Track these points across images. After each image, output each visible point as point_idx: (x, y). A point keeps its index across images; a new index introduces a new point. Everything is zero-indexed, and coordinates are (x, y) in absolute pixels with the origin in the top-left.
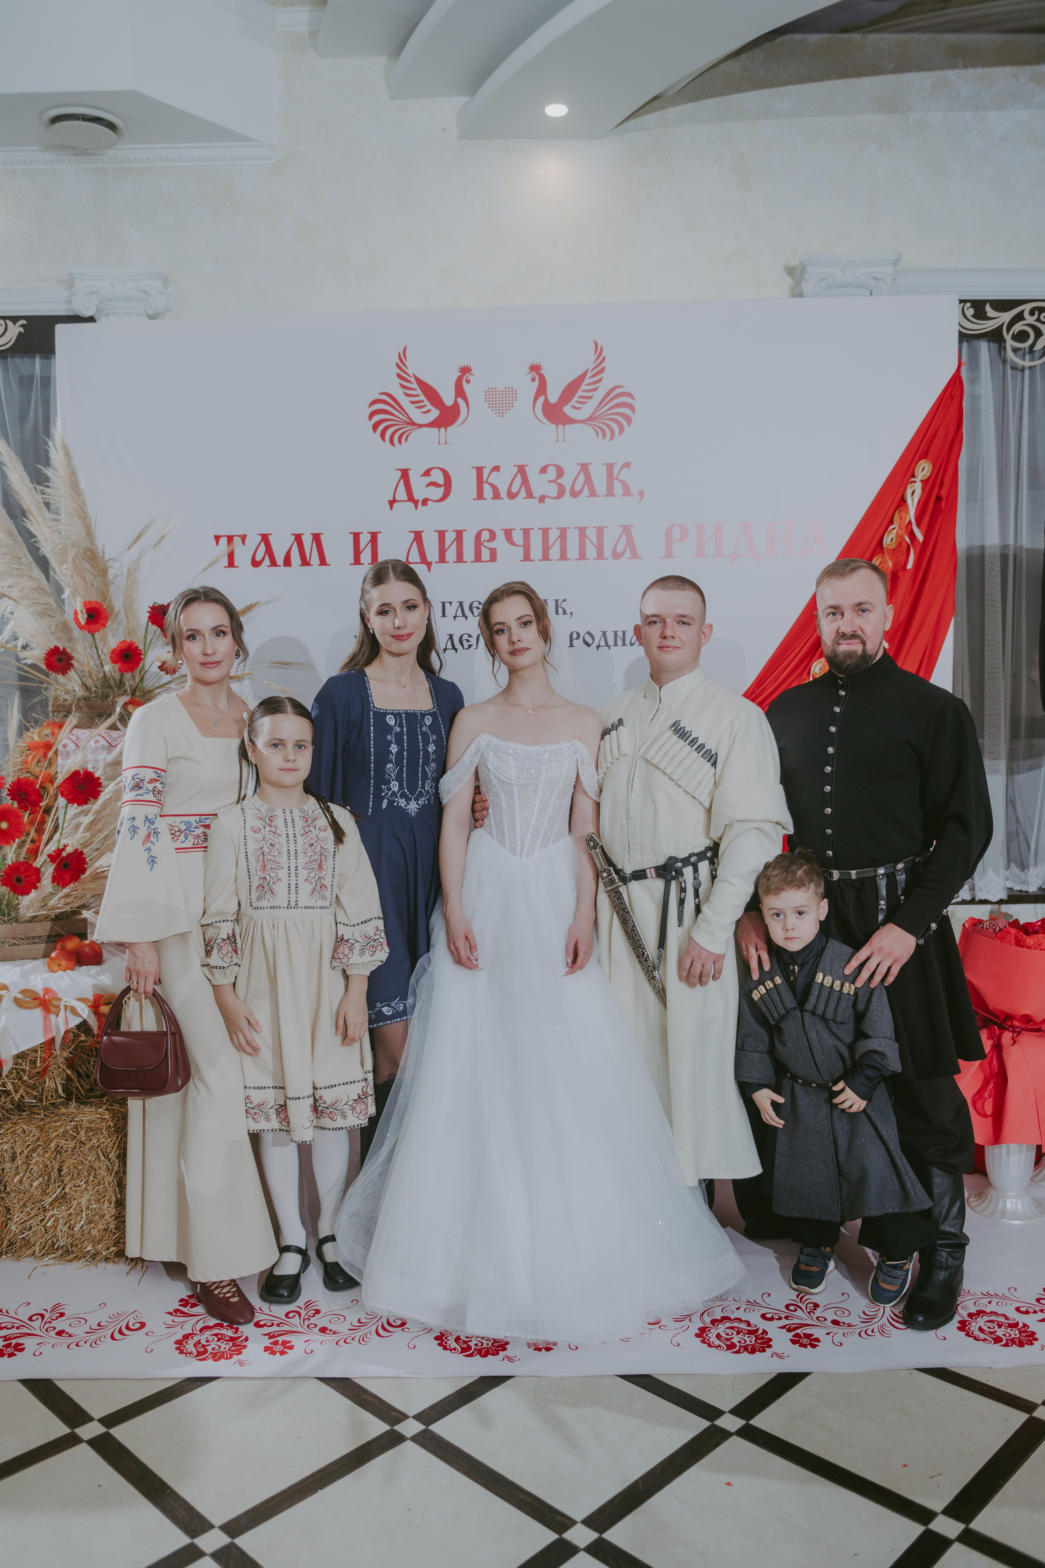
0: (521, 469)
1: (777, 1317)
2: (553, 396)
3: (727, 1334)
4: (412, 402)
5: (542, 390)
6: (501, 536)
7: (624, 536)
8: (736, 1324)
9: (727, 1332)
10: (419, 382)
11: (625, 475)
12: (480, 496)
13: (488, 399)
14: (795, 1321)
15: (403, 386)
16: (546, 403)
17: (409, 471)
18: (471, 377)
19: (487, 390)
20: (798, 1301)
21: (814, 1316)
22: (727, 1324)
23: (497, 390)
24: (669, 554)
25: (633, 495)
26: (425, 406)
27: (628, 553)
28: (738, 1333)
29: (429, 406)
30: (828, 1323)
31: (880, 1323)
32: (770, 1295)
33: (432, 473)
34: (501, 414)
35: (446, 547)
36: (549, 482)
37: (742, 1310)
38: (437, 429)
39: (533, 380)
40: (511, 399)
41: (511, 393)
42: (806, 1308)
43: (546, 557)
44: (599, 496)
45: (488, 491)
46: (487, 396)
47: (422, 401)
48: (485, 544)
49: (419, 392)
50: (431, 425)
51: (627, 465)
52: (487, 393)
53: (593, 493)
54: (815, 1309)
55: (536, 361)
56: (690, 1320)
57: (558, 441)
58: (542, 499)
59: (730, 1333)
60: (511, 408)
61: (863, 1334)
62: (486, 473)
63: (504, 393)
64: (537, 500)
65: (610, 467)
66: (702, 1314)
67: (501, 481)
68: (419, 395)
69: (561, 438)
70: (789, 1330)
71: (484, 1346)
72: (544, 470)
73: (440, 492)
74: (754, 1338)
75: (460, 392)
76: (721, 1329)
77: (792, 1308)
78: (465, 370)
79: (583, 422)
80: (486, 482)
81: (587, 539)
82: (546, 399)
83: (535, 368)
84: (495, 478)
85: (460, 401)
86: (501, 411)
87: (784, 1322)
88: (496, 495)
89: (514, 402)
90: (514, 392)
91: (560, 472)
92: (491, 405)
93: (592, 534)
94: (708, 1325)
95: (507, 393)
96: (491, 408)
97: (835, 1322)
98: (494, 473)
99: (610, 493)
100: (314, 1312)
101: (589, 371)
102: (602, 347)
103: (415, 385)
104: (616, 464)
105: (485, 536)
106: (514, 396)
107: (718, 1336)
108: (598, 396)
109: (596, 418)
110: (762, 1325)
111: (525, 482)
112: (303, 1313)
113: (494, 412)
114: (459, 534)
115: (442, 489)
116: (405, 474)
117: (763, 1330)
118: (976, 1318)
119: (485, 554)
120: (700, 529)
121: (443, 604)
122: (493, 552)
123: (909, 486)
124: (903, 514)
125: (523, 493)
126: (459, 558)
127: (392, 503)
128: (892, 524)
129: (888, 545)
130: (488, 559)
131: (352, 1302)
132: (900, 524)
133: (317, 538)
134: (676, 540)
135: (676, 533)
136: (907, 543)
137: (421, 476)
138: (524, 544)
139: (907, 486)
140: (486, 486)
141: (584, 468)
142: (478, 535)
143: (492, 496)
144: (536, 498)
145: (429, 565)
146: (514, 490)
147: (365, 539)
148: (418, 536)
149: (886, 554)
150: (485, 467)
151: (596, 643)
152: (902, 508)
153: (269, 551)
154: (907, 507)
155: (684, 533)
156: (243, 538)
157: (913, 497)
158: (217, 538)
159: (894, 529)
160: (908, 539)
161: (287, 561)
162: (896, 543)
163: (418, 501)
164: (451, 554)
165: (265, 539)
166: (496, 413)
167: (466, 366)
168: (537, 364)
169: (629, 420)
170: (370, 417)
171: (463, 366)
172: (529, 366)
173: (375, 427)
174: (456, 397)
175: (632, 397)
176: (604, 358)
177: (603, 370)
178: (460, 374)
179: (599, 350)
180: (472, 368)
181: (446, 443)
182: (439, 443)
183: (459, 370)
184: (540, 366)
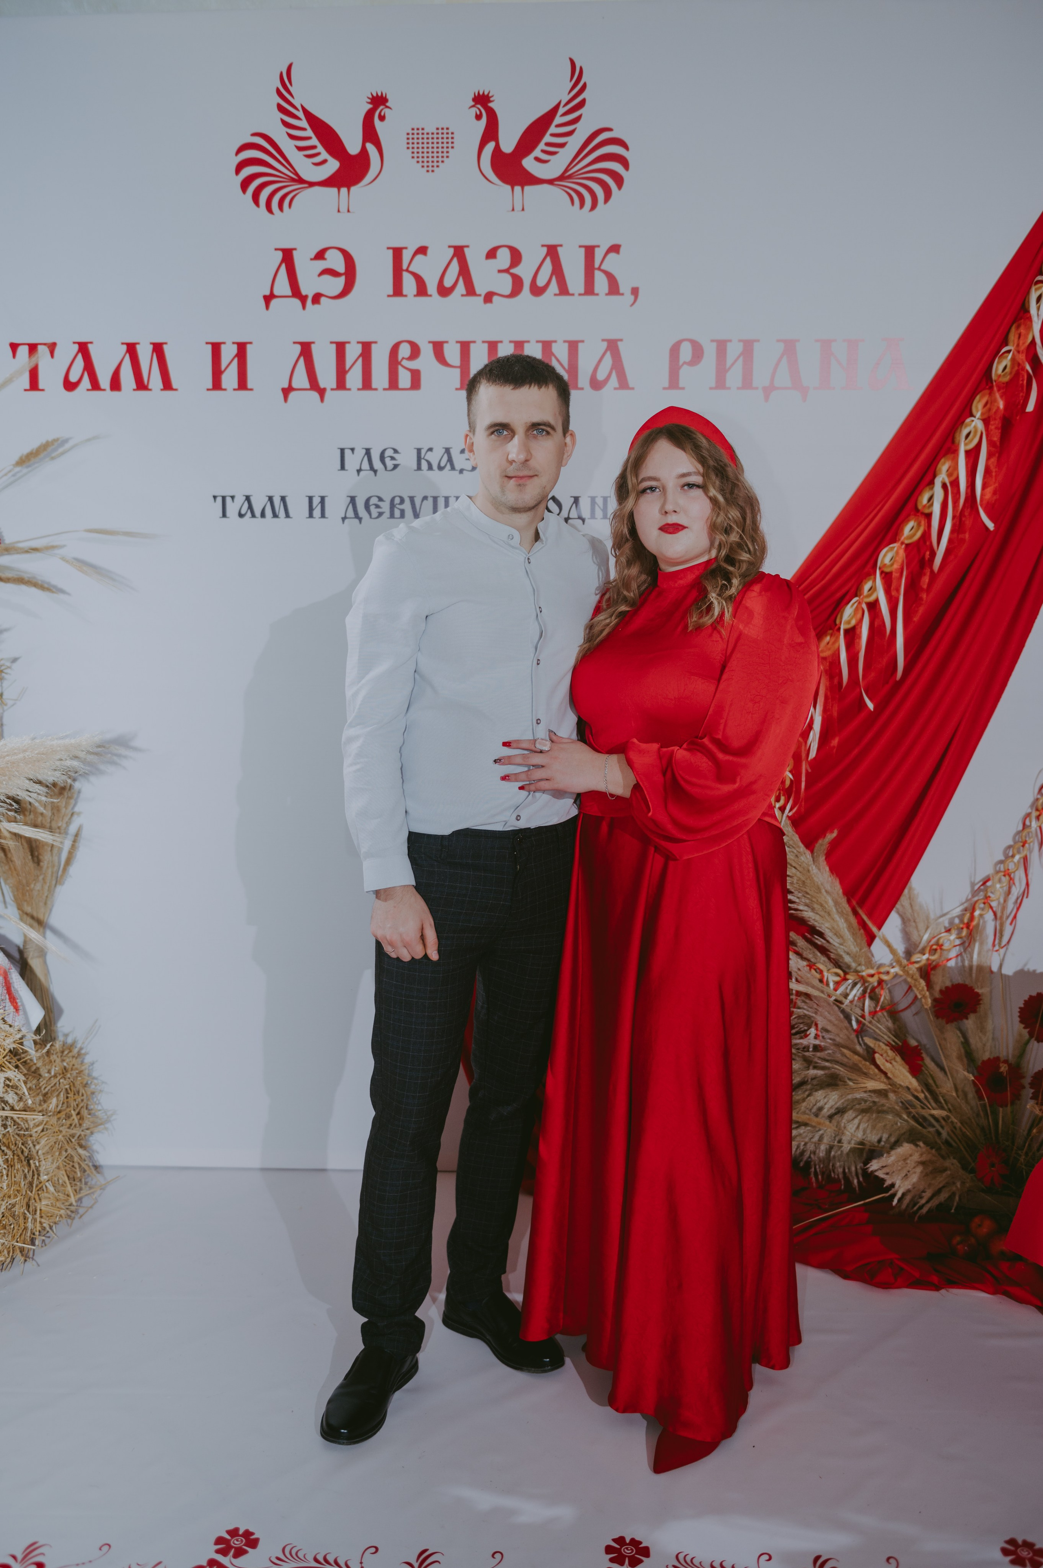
0: (459, 252)
2: (508, 142)
4: (300, 149)
5: (491, 133)
6: (427, 351)
7: (608, 355)
10: (311, 118)
11: (612, 263)
12: (398, 291)
13: (411, 146)
15: (285, 124)
16: (497, 151)
17: (294, 252)
18: (387, 111)
19: (411, 132)
23: (425, 132)
24: (674, 383)
25: (622, 294)
26: (318, 154)
27: (614, 382)
29: (325, 155)
33: (328, 255)
34: (430, 169)
35: (347, 367)
36: (500, 271)
38: (335, 190)
39: (478, 117)
40: (445, 145)
41: (445, 136)
44: (573, 295)
45: (409, 284)
46: (411, 141)
47: (314, 147)
48: (405, 363)
49: (309, 133)
50: (327, 183)
51: (615, 249)
52: (410, 136)
53: (564, 290)
55: (484, 89)
57: (513, 210)
58: (489, 297)
60: (445, 159)
62: (406, 256)
63: (435, 136)
64: (481, 299)
65: (590, 251)
67: (429, 268)
68: (309, 138)
69: (518, 207)
72: (492, 254)
73: (339, 283)
75: (370, 134)
78: (379, 101)
79: (550, 182)
80: (407, 270)
82: (497, 148)
83: (482, 100)
84: (420, 265)
85: (371, 148)
86: (430, 164)
88: (422, 290)
89: (450, 150)
90: (450, 136)
91: (516, 256)
93: (561, 351)
95: (440, 136)
96: (416, 159)
98: (419, 257)
99: (589, 289)
101: (562, 104)
102: (581, 69)
103: (304, 123)
104: (599, 246)
105: (405, 351)
106: (450, 140)
108: (574, 143)
109: (570, 177)
111: (465, 272)
112: (17, 1566)
113: (421, 164)
114: (367, 347)
115: (341, 282)
116: (288, 256)
119: (405, 378)
120: (722, 346)
121: (342, 451)
122: (416, 376)
123: (1033, 288)
124: (1022, 330)
125: (461, 288)
126: (367, 384)
127: (268, 299)
128: (1007, 345)
129: (999, 376)
130: (408, 385)
131: (100, 1549)
132: (1018, 345)
133: (158, 349)
134: (685, 363)
135: (686, 352)
136: (1027, 372)
137: (311, 259)
138: (461, 364)
139: (1030, 288)
140: (406, 276)
141: (552, 251)
142: (395, 350)
143: (415, 292)
144: (480, 295)
145: (322, 392)
146: (448, 283)
147: (228, 353)
148: (306, 350)
149: (995, 389)
150: (406, 248)
151: (564, 513)
152: (1022, 321)
153: (89, 367)
154: (1030, 319)
155: (698, 352)
156: (52, 347)
157: (1038, 305)
158: (14, 347)
159: (1009, 352)
160: (1028, 368)
161: (115, 384)
162: (1011, 373)
163: (306, 296)
164: (354, 377)
165: (83, 348)
166: (423, 167)
167: (380, 94)
168: (486, 93)
169: (619, 181)
170: (238, 171)
171: (375, 95)
172: (473, 96)
173: (245, 185)
174: (365, 140)
175: (626, 147)
176: (584, 87)
177: (582, 104)
178: (370, 106)
179: (576, 73)
180: (388, 97)
181: (348, 211)
182: (339, 211)
183: (369, 101)
184: (490, 95)
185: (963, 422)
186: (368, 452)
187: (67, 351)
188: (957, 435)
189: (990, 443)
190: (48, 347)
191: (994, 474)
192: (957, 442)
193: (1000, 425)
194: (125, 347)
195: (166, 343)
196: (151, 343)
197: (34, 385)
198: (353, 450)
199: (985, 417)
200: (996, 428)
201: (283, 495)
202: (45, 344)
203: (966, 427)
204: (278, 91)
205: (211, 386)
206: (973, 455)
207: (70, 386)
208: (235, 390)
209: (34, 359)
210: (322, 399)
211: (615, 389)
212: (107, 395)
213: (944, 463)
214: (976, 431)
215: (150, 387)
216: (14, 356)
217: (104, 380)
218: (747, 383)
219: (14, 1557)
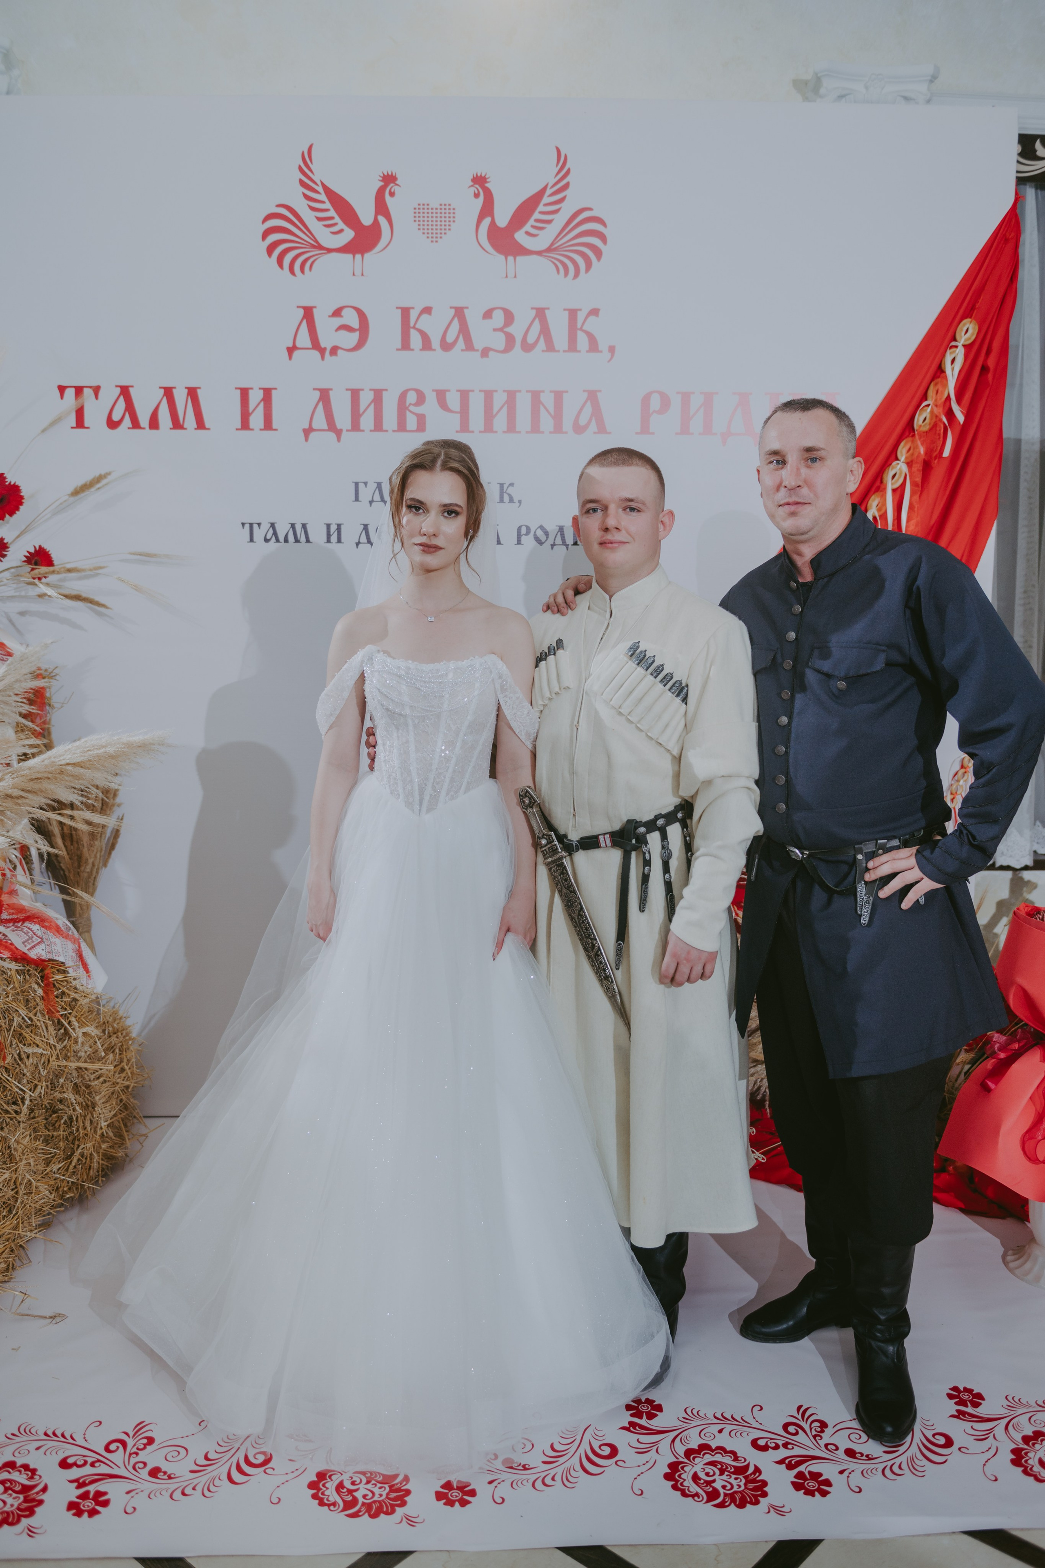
0: (459, 312)
1: (773, 1445)
3: (707, 1474)
4: (319, 219)
5: (487, 209)
6: (431, 399)
7: (589, 404)
8: (718, 1457)
9: (707, 1470)
10: (329, 193)
11: (592, 325)
12: (406, 345)
13: (417, 219)
14: (797, 1451)
15: (307, 197)
16: (493, 226)
17: (314, 310)
18: (396, 189)
19: (417, 207)
20: (800, 1417)
21: (822, 1443)
22: (707, 1456)
23: (430, 207)
24: (645, 429)
25: (601, 352)
26: (336, 224)
27: (593, 427)
28: (722, 1474)
29: (341, 225)
30: (841, 1453)
31: (909, 1454)
32: (762, 1409)
33: (344, 312)
34: (434, 239)
35: (361, 411)
36: (495, 330)
37: (726, 1432)
38: (350, 256)
39: (477, 196)
40: (447, 219)
41: (447, 211)
42: (811, 1429)
43: (488, 427)
44: (558, 351)
45: (415, 339)
46: (417, 215)
47: (332, 218)
48: (412, 408)
49: (328, 205)
50: (343, 250)
51: (595, 312)
52: (417, 211)
53: (550, 347)
54: (822, 1431)
55: (481, 171)
56: (657, 1451)
57: (507, 276)
58: (485, 352)
59: (712, 1473)
61: (887, 1472)
62: (413, 315)
63: (439, 211)
64: (479, 353)
65: (573, 314)
66: (673, 1441)
67: (433, 326)
68: (327, 210)
69: (511, 274)
70: (790, 1467)
71: (376, 1498)
72: (488, 315)
73: (354, 338)
74: (744, 1481)
75: (381, 208)
76: (699, 1465)
77: (792, 1429)
78: (389, 179)
79: (539, 253)
80: (414, 327)
81: (542, 407)
82: (493, 222)
83: (480, 181)
84: (425, 323)
85: (382, 220)
86: (434, 235)
87: (782, 1453)
88: (427, 345)
90: (452, 211)
91: (509, 317)
92: (421, 227)
93: (548, 400)
94: (681, 1459)
95: (443, 211)
96: (422, 231)
97: (850, 1453)
98: (425, 316)
99: (572, 346)
100: (145, 1441)
101: (549, 186)
102: (566, 156)
103: (323, 197)
104: (580, 310)
105: (412, 398)
106: (452, 215)
107: (695, 1478)
108: (560, 220)
109: (556, 249)
110: (754, 1458)
111: (464, 330)
112: (130, 1442)
113: (426, 235)
114: (379, 395)
115: (355, 336)
116: (308, 313)
117: (755, 1466)
118: (1033, 1444)
119: (411, 422)
120: (686, 397)
121: (357, 484)
122: (421, 421)
123: (948, 351)
124: (940, 387)
125: (461, 344)
126: (378, 426)
127: (291, 350)
128: (926, 400)
129: (921, 426)
130: (415, 427)
131: (200, 1424)
132: (936, 400)
133: (192, 393)
134: (654, 411)
135: (655, 403)
136: (944, 424)
137: (329, 316)
138: (461, 410)
139: (946, 351)
140: (413, 332)
141: (540, 313)
142: (403, 396)
143: (421, 347)
144: (477, 350)
145: (338, 433)
146: (450, 339)
147: (255, 397)
148: (325, 396)
149: (917, 437)
150: (413, 308)
151: (551, 541)
152: (939, 380)
153: (130, 408)
154: (946, 378)
155: (666, 402)
156: (96, 390)
157: (953, 366)
158: (62, 389)
159: (928, 405)
160: (945, 420)
161: (154, 423)
162: (930, 424)
163: (325, 349)
164: (367, 420)
165: (125, 391)
166: (428, 237)
167: (390, 174)
168: (483, 175)
169: (598, 253)
170: (264, 237)
171: (386, 174)
172: (472, 177)
173: (270, 250)
174: (377, 214)
175: (604, 224)
176: (568, 171)
177: (567, 186)
178: (382, 184)
179: (562, 160)
180: (397, 176)
181: (362, 275)
182: (354, 275)
183: (381, 179)
184: (487, 177)
185: (891, 464)
186: (379, 486)
187: (110, 394)
188: (884, 476)
189: (914, 484)
190: (93, 390)
191: (916, 509)
192: (884, 481)
193: (921, 468)
194: (162, 391)
195: (199, 388)
196: (186, 388)
197: (80, 423)
198: (366, 484)
199: (909, 460)
200: (918, 470)
201: (304, 522)
202: (90, 387)
203: (892, 469)
204: (300, 168)
205: (239, 426)
206: (899, 493)
207: (112, 424)
208: (261, 430)
209: (80, 401)
210: (339, 439)
211: (595, 433)
212: (147, 433)
213: (874, 500)
214: (901, 474)
215: (185, 427)
216: (62, 397)
217: (144, 420)
218: (708, 429)
219: (127, 1434)
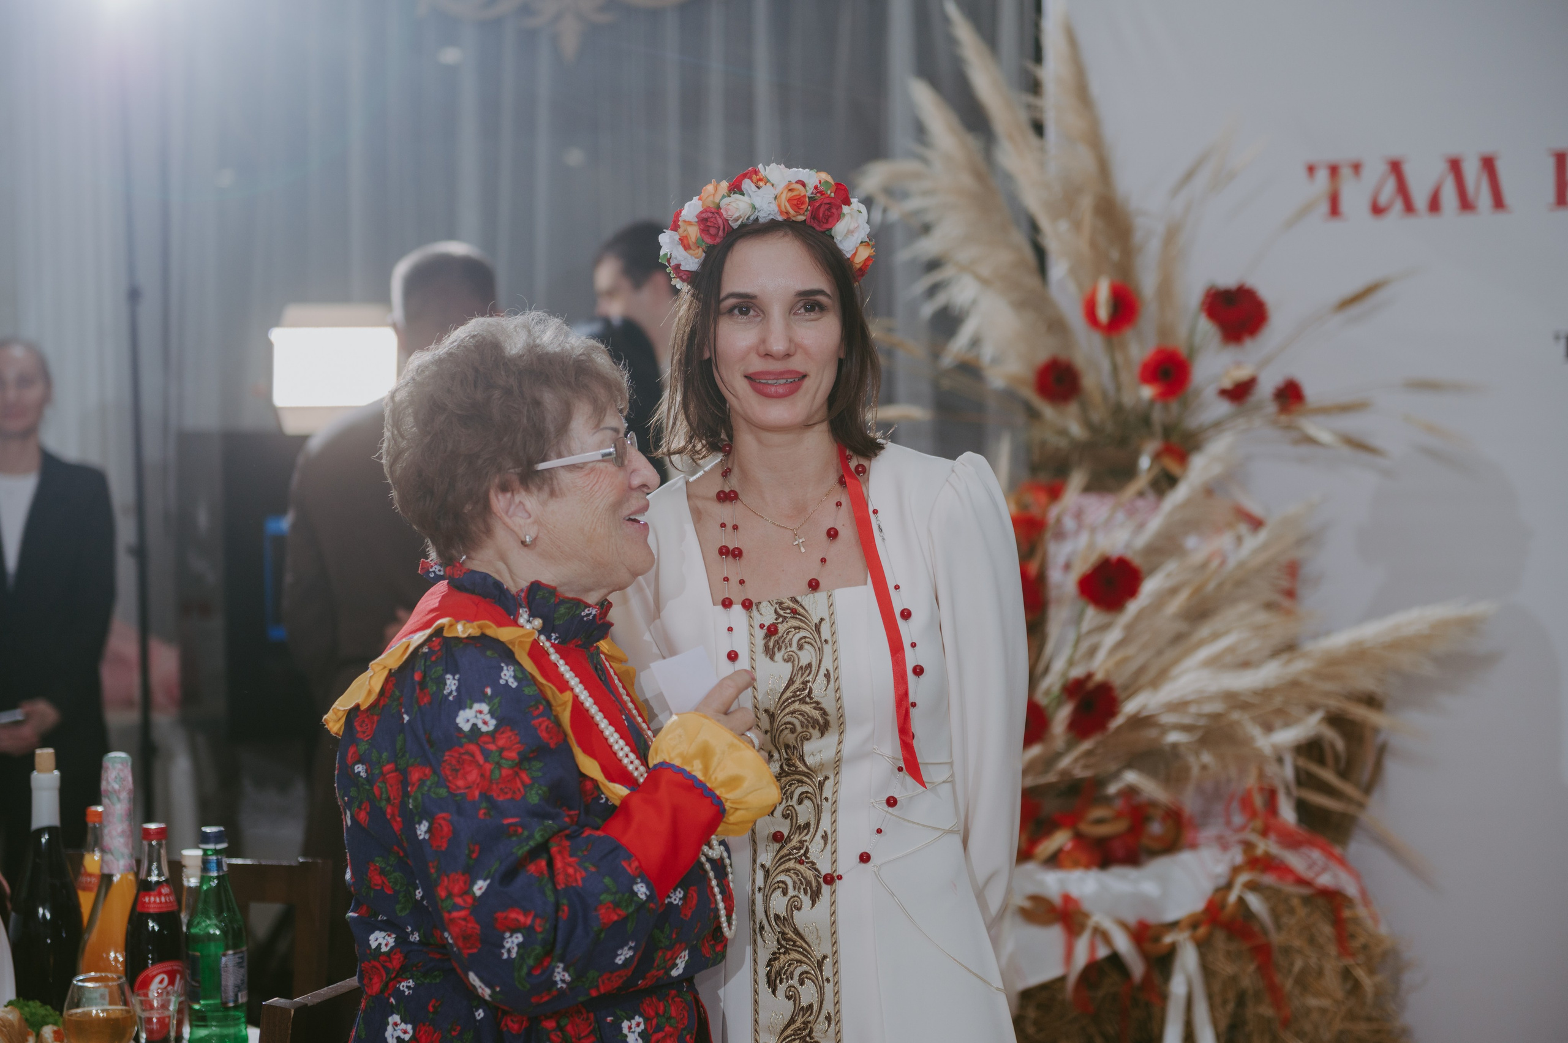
133: (1489, 164)
153: (1402, 189)
156: (1357, 168)
158: (1311, 169)
161: (1434, 205)
165: (1396, 168)
187: (1375, 170)
190: (1354, 169)
194: (1447, 164)
196: (1480, 157)
197: (1335, 211)
202: (1350, 165)
205: (1554, 203)
209: (1335, 183)
212: (1424, 221)
216: (1311, 179)
217: (1421, 202)
